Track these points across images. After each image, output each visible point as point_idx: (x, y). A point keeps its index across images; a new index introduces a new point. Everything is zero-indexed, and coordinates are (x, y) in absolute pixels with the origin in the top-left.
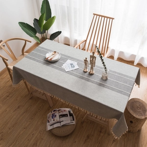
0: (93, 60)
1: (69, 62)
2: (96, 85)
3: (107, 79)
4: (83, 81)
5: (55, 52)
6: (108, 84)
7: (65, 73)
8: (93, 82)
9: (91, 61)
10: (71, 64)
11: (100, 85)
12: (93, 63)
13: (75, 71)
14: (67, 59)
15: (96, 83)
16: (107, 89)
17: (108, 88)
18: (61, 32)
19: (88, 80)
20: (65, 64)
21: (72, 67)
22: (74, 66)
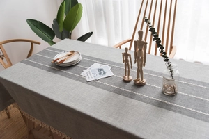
0: (140, 50)
1: (96, 66)
2: (150, 106)
3: (174, 94)
4: (121, 97)
5: (73, 51)
6: (177, 103)
7: (84, 85)
8: (142, 100)
9: (136, 54)
10: (100, 70)
11: (160, 105)
12: (141, 58)
13: (106, 80)
14: (94, 62)
15: (151, 102)
16: (177, 114)
17: (180, 111)
18: (92, 33)
19: (132, 96)
20: (88, 70)
21: (100, 74)
22: (104, 73)
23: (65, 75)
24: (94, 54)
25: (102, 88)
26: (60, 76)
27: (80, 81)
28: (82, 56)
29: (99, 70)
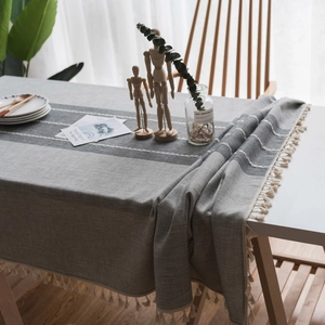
1: (90, 120)
7: (68, 152)
10: (99, 127)
13: (116, 141)
14: (84, 115)
18: (81, 65)
20: (72, 127)
21: (102, 132)
22: (110, 130)
23: (20, 140)
24: (82, 102)
25: (108, 153)
26: (7, 142)
27: (58, 146)
28: (52, 105)
29: (96, 126)
